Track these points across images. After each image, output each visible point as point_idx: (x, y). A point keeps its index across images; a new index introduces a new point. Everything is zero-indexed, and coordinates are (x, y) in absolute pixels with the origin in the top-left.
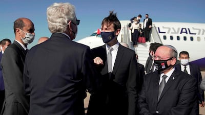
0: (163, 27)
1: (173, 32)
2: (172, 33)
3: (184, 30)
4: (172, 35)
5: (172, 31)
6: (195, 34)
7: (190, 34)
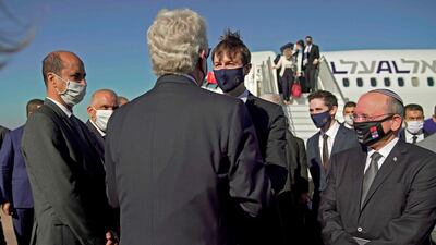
0: (342, 62)
3: (385, 66)
4: (360, 76)
5: (360, 68)
6: (408, 72)
7: (397, 72)
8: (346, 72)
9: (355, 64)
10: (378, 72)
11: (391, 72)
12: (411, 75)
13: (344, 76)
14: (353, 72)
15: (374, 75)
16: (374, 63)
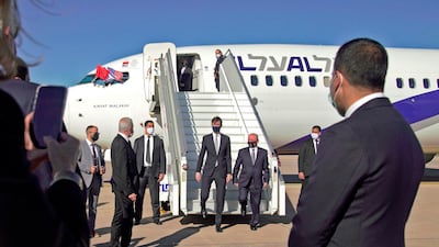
0: (250, 57)
1: (273, 66)
3: (296, 63)
5: (269, 64)
6: (320, 70)
7: (309, 70)
8: (254, 69)
9: (264, 60)
10: (289, 69)
11: (302, 70)
12: (323, 74)
13: (252, 73)
14: (262, 68)
16: (284, 59)
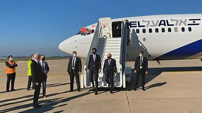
2: (150, 26)
4: (150, 28)
7: (168, 25)
8: (144, 26)
10: (159, 26)
11: (165, 25)
13: (144, 28)
15: (157, 27)
16: (158, 21)
